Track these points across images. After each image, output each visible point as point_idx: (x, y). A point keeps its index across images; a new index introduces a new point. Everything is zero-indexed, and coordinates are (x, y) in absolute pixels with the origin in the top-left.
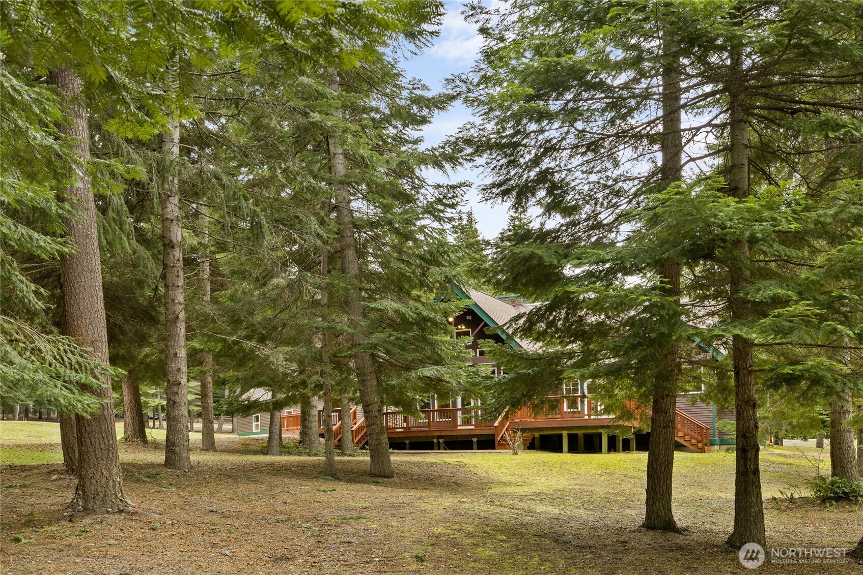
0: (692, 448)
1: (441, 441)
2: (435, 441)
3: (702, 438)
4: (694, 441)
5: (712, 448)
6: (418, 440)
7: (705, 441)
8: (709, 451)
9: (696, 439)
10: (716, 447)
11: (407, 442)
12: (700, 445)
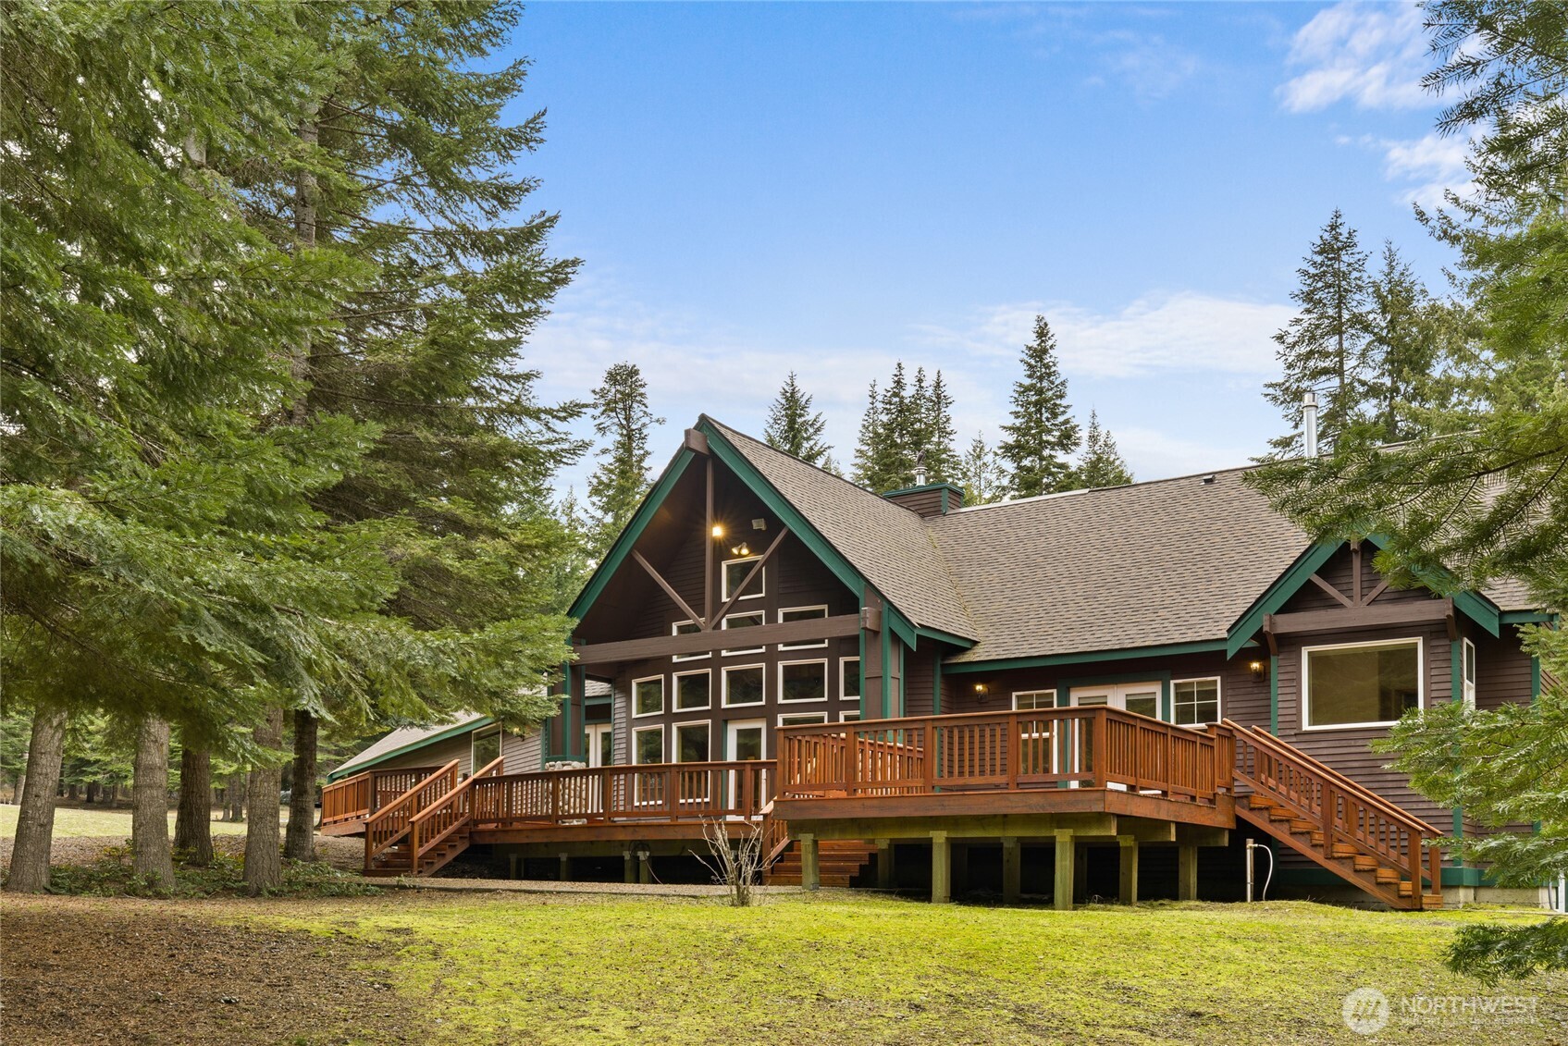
0: (1378, 894)
1: (643, 855)
2: (627, 856)
3: (1413, 862)
4: (1386, 874)
5: (1450, 896)
6: (588, 854)
7: (1423, 871)
8: (1438, 906)
9: (1393, 866)
10: (1463, 895)
11: (564, 857)
12: (1406, 887)
